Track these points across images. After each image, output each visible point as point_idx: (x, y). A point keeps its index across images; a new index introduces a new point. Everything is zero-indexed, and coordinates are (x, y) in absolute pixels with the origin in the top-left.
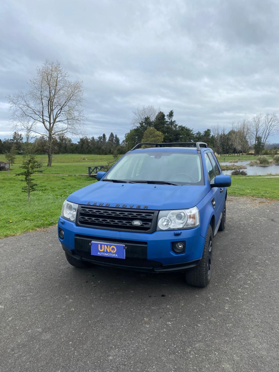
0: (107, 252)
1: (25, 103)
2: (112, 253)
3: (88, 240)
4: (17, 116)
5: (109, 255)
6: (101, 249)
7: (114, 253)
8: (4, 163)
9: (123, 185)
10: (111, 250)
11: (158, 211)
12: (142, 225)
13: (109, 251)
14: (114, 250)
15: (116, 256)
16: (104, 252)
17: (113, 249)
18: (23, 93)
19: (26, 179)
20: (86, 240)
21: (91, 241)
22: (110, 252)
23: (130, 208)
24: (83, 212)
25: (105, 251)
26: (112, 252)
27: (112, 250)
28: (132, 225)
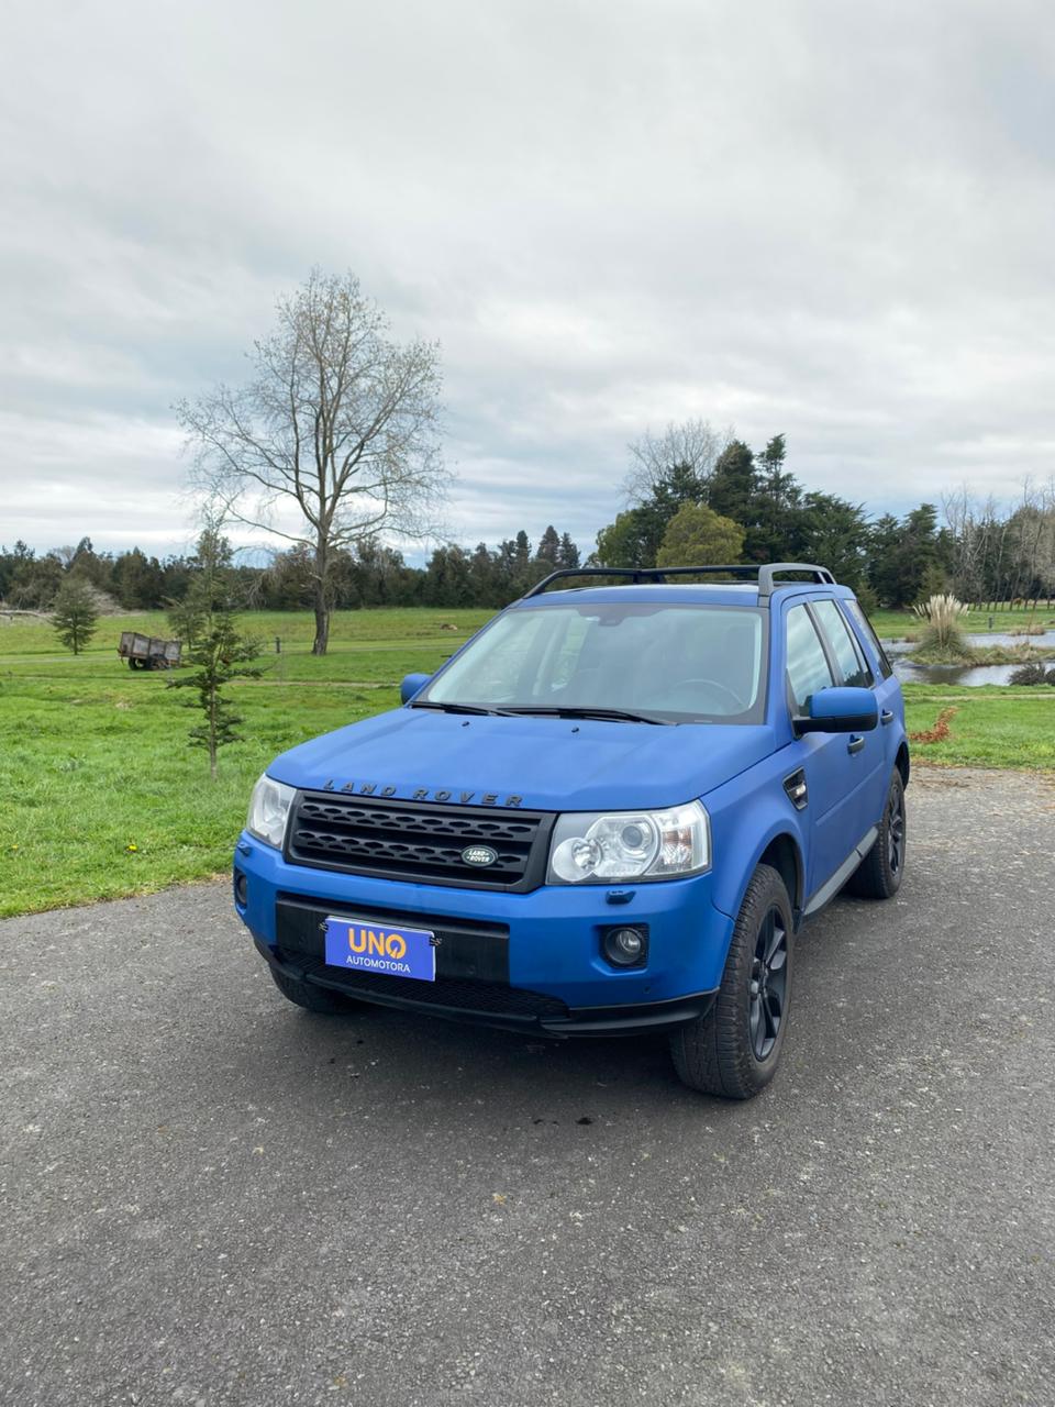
0: (376, 956)
1: (236, 427)
2: (391, 960)
3: (317, 913)
4: (208, 474)
5: (382, 964)
6: (358, 943)
7: (397, 961)
8: (159, 643)
9: (468, 723)
10: (389, 951)
11: (555, 815)
12: (495, 864)
13: (382, 953)
14: (399, 951)
15: (403, 969)
16: (365, 954)
17: (395, 944)
18: (229, 393)
19: (203, 698)
20: (312, 912)
21: (327, 915)
22: (387, 957)
23: (459, 802)
24: (308, 814)
25: (371, 952)
26: (393, 955)
27: (393, 949)
28: (461, 862)
